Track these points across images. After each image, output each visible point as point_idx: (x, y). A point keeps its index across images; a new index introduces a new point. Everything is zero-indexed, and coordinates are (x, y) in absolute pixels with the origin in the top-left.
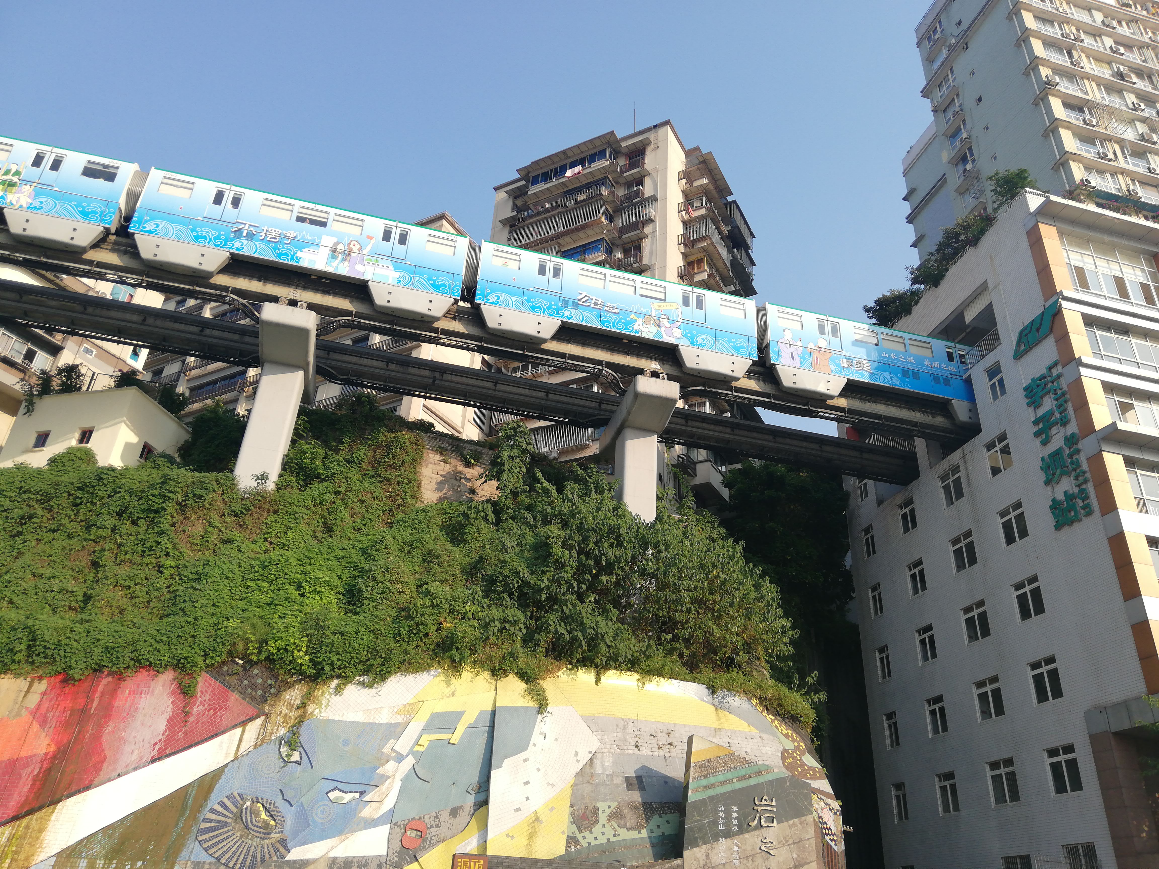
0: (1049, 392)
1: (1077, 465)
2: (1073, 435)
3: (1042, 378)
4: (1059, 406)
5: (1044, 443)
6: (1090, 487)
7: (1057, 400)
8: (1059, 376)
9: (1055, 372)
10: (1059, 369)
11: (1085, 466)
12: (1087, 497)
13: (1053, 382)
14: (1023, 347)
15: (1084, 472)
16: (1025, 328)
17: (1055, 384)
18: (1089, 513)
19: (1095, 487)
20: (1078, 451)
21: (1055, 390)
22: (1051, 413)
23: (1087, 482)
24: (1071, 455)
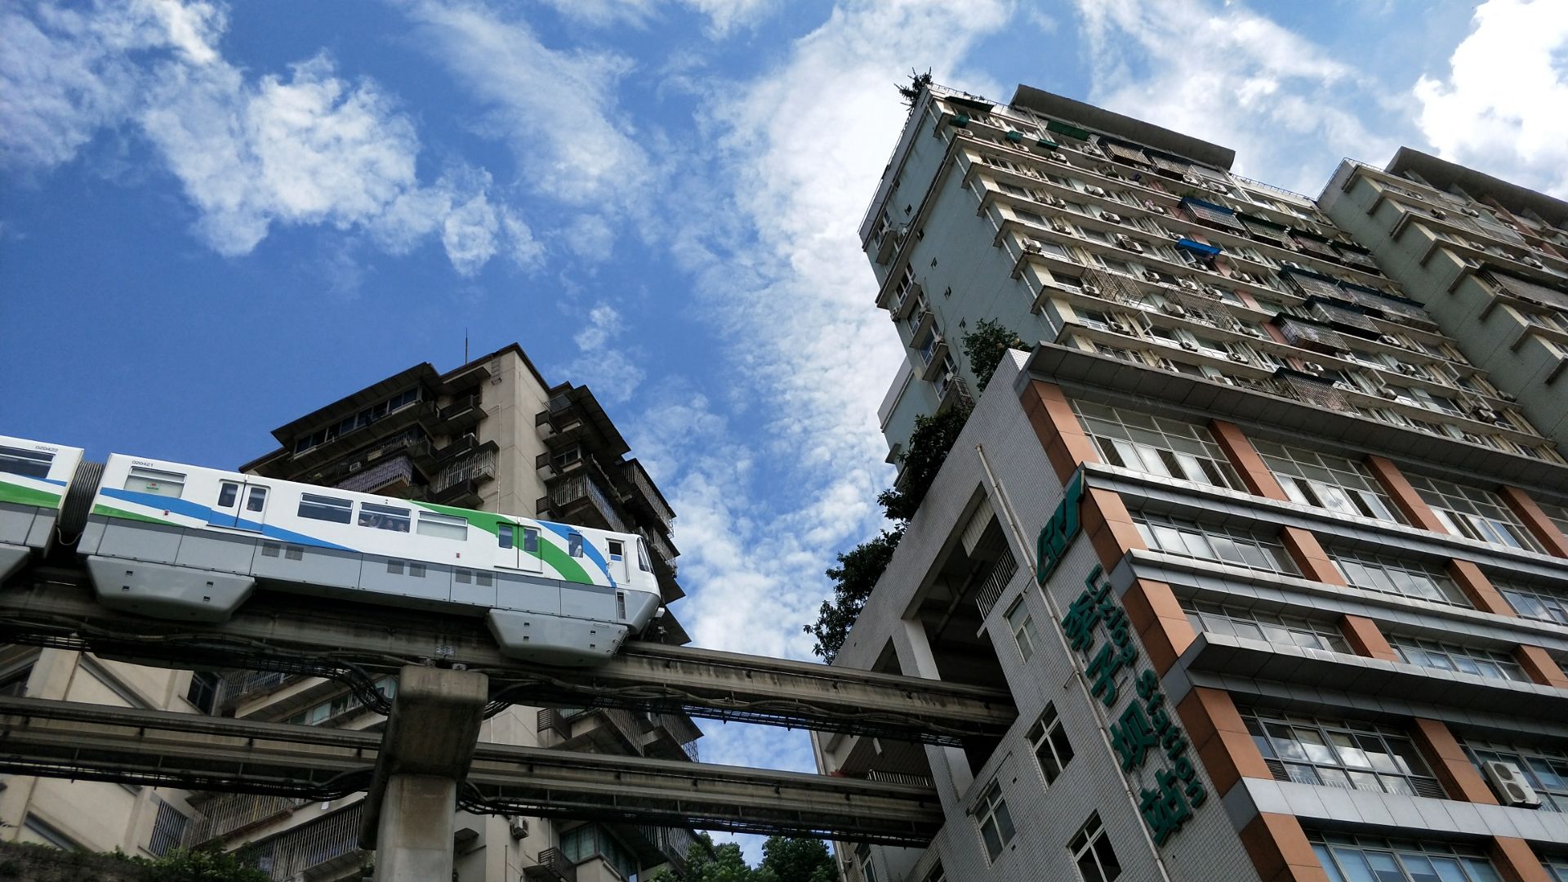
0: (1098, 619)
1: (1165, 725)
2: (1147, 675)
3: (1085, 598)
4: (1117, 636)
5: (1111, 703)
6: (1193, 756)
7: (1111, 627)
8: (1108, 589)
9: (1099, 586)
10: (1105, 578)
11: (1176, 721)
12: (1192, 773)
13: (1100, 601)
14: (1048, 562)
15: (1177, 730)
16: (1045, 532)
17: (1105, 603)
18: (1200, 800)
19: (1199, 751)
20: (1161, 700)
21: (1107, 612)
22: (1109, 651)
23: (1184, 746)
24: (1152, 710)
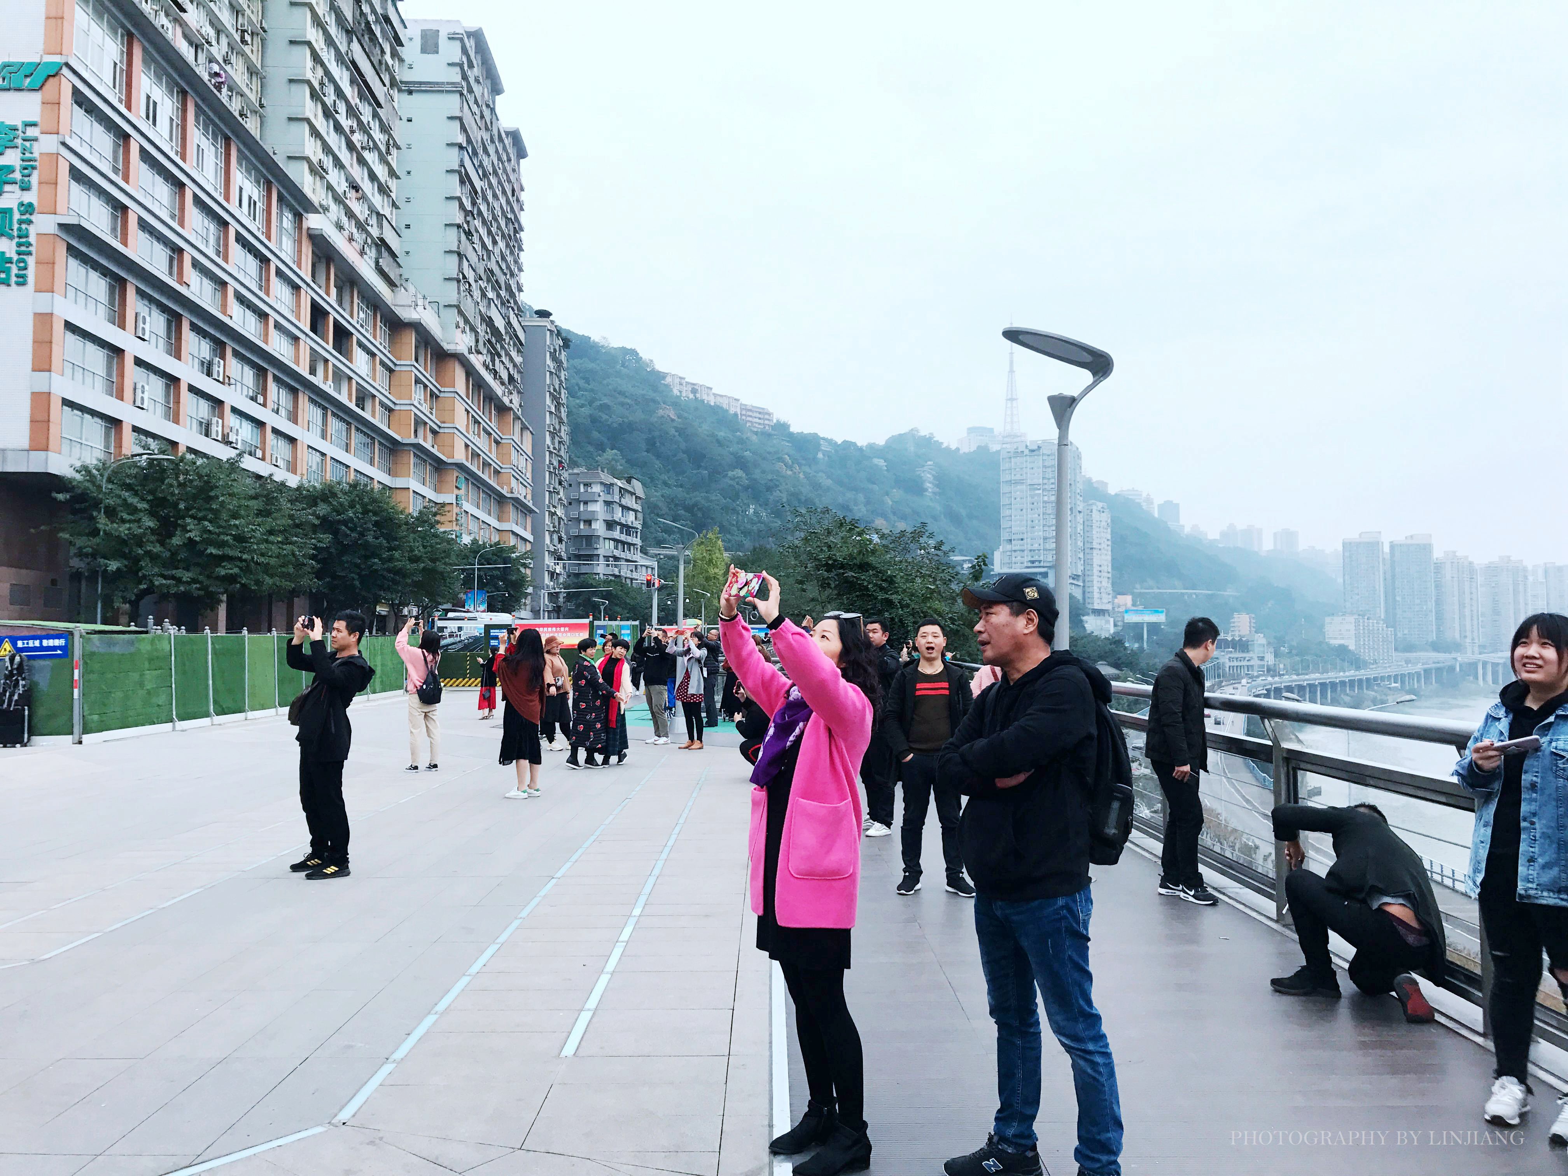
0: (17, 147)
1: (24, 235)
2: (30, 205)
3: (13, 127)
6: (31, 263)
8: (35, 140)
9: (31, 132)
10: (37, 133)
11: (32, 239)
12: (26, 269)
13: (24, 140)
15: (30, 245)
17: (27, 144)
18: (22, 281)
19: (37, 262)
20: (30, 222)
21: (24, 150)
22: (11, 168)
23: (30, 254)
24: (21, 222)
